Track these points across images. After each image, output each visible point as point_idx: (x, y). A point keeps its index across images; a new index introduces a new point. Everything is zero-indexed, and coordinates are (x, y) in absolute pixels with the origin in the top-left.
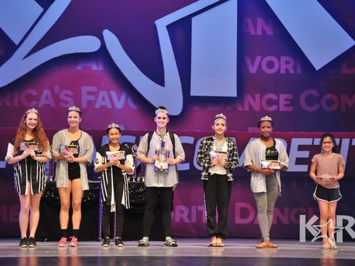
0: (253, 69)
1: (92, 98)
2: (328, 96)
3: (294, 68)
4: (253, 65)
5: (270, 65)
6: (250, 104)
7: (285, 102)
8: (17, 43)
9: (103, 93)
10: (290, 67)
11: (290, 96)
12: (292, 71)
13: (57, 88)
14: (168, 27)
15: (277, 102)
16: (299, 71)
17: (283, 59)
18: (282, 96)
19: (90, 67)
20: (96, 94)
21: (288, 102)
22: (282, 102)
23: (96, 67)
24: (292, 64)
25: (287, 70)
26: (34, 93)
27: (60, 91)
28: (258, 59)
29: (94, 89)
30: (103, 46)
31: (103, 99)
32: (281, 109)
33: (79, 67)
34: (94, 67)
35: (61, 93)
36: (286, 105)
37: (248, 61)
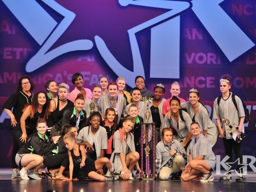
0: (190, 61)
1: (88, 79)
2: (238, 78)
3: (216, 60)
4: (190, 58)
5: (201, 58)
6: (188, 83)
7: (210, 82)
8: (41, 44)
9: (95, 76)
10: (213, 60)
11: (213, 78)
12: (215, 63)
13: (65, 73)
14: (136, 34)
15: (205, 82)
16: (219, 62)
17: (209, 55)
18: (208, 79)
19: (87, 59)
20: (90, 76)
21: (212, 82)
22: (208, 82)
23: (90, 59)
24: (215, 58)
25: (211, 61)
26: (51, 75)
28: (193, 54)
29: (89, 73)
31: (95, 80)
32: (208, 87)
33: (80, 60)
34: (89, 60)
35: (68, 75)
36: (210, 84)
37: (187, 55)
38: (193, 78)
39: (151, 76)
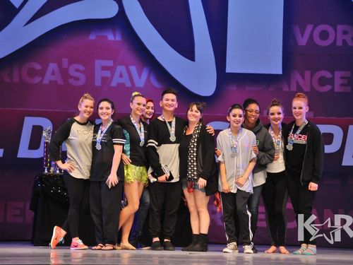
0: (302, 41)
1: (107, 74)
4: (302, 36)
5: (324, 35)
6: (297, 82)
7: (342, 81)
8: (17, 6)
9: (121, 69)
10: (348, 38)
11: (348, 74)
12: (350, 43)
13: (65, 62)
15: (331, 81)
17: (340, 28)
18: (338, 74)
19: (106, 37)
20: (112, 69)
21: (345, 82)
22: (338, 82)
23: (113, 37)
24: (351, 34)
25: (344, 41)
26: (38, 67)
27: (69, 65)
28: (309, 28)
29: (110, 63)
30: (122, 11)
31: (121, 76)
32: (336, 90)
33: (92, 37)
34: (111, 37)
35: (71, 67)
36: (342, 85)
37: (297, 30)
38: (307, 73)
39: (229, 70)
